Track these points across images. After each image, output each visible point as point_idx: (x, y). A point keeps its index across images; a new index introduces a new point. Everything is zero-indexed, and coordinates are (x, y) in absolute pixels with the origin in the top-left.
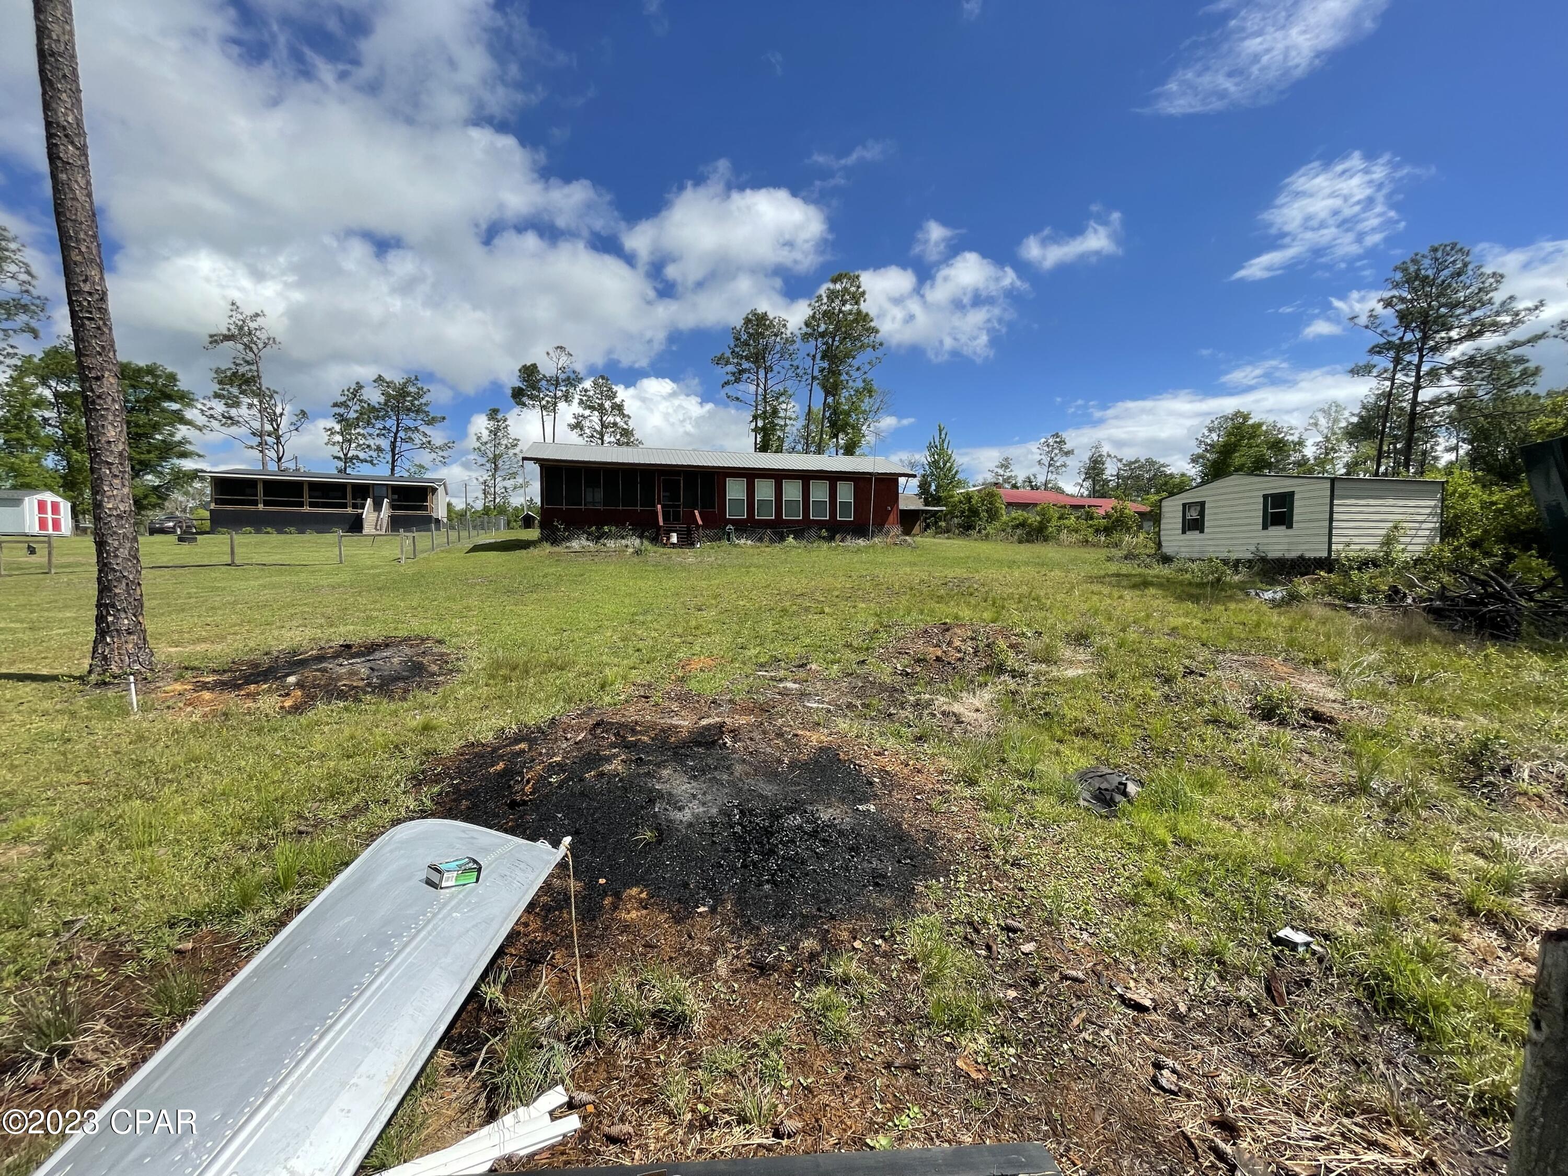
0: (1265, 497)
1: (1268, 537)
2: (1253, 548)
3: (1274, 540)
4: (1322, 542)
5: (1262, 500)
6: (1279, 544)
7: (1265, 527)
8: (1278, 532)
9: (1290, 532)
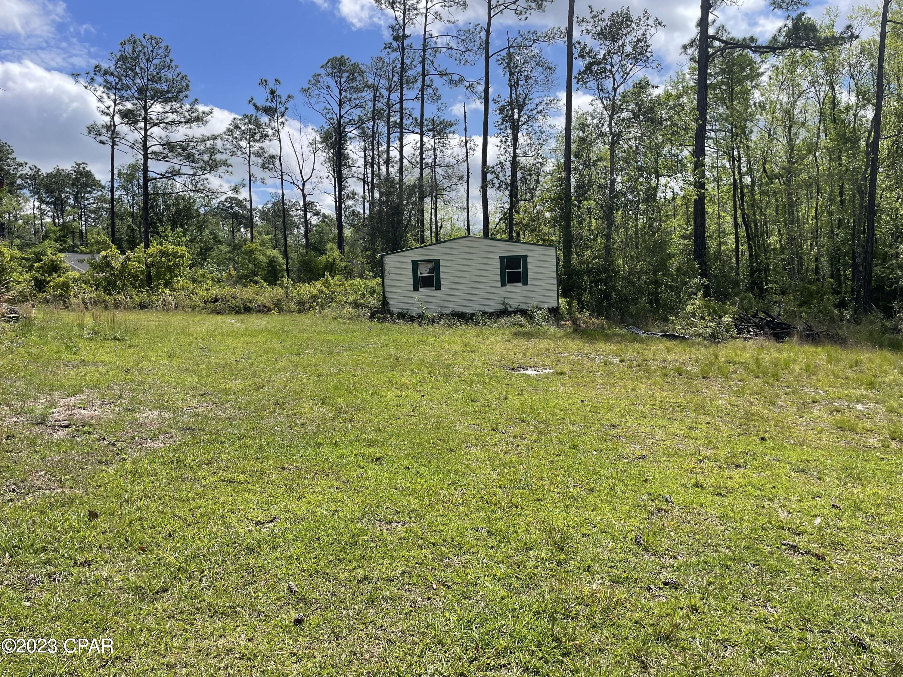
0: (502, 258)
1: (507, 292)
2: (499, 301)
3: (513, 295)
4: (553, 296)
5: (498, 261)
6: (518, 298)
7: (503, 284)
8: (514, 288)
9: (525, 288)
